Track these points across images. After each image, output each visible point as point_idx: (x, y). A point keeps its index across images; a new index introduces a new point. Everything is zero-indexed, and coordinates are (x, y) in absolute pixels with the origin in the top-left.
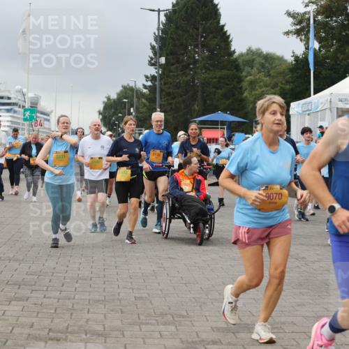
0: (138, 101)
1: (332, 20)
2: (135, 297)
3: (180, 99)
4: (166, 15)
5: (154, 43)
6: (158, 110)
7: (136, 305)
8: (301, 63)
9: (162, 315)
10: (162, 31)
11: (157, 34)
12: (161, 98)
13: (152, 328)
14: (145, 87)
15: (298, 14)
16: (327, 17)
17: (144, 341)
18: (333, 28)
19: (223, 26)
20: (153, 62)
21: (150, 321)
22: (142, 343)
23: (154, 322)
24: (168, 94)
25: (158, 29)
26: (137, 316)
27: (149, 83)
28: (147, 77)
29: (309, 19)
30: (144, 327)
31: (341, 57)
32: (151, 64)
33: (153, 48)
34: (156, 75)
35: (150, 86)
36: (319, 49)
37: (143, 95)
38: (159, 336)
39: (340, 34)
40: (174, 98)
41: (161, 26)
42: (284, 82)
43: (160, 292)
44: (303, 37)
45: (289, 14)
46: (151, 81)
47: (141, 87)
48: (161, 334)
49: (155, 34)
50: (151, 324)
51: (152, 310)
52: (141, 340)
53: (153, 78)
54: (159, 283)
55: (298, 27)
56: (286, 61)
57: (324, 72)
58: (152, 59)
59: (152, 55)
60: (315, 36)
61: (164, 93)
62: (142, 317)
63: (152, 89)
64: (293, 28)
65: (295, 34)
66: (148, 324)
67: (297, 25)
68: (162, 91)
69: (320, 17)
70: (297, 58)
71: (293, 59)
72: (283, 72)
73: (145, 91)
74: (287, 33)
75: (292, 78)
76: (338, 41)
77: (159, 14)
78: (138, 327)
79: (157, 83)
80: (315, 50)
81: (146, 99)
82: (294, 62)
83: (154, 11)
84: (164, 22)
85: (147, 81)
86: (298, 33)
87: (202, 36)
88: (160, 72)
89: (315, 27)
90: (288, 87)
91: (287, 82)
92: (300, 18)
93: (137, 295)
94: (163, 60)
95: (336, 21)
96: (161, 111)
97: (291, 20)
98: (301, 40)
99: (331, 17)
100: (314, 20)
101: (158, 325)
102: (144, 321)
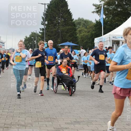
0: (37, 38)
1: (110, 7)
2: (37, 112)
3: (53, 37)
4: (48, 6)
5: (43, 16)
6: (45, 41)
7: (37, 115)
8: (98, 23)
9: (47, 118)
10: (46, 12)
11: (44, 13)
12: (46, 37)
13: (43, 123)
14: (40, 33)
15: (97, 5)
16: (108, 6)
17: (40, 128)
18: (110, 10)
19: (69, 10)
20: (43, 23)
21: (42, 121)
22: (39, 129)
23: (44, 121)
24: (49, 35)
25: (45, 11)
26: (37, 119)
27: (41, 31)
28: (40, 29)
29: (101, 7)
30: (40, 123)
31: (113, 21)
32: (42, 24)
33: (43, 18)
34: (44, 28)
35: (42, 32)
36: (105, 18)
37: (39, 36)
38: (45, 126)
39: (113, 12)
40: (51, 37)
41: (46, 10)
42: (92, 30)
43: (46, 110)
44: (99, 14)
45: (94, 5)
46: (42, 30)
47: (39, 33)
48: (46, 125)
49: (43, 13)
50: (43, 122)
51: (43, 117)
52: (39, 127)
53: (43, 29)
54: (45, 106)
55: (97, 10)
56: (93, 23)
57: (107, 27)
58: (42, 22)
59: (42, 21)
60: (104, 13)
61: (47, 35)
62: (39, 119)
63: (43, 33)
64: (95, 10)
65: (96, 12)
66: (41, 122)
67: (97, 9)
68: (46, 34)
69: (105, 6)
70: (97, 22)
71: (95, 22)
72: (92, 27)
73: (40, 34)
74: (93, 12)
75: (95, 29)
76: (113, 15)
77: (45, 5)
78: (38, 123)
79: (44, 31)
80: (104, 18)
81: (40, 37)
82: (96, 23)
83: (43, 4)
84: (47, 8)
85: (41, 30)
86: (97, 12)
87: (61, 14)
88: (46, 27)
89: (103, 10)
90: (93, 32)
91: (94, 31)
92: (98, 6)
93: (37, 111)
94: (46, 23)
95: (112, 8)
96: (46, 42)
97: (95, 7)
98: (98, 15)
99: (110, 6)
100: (103, 7)
101: (45, 122)
102: (40, 121)
